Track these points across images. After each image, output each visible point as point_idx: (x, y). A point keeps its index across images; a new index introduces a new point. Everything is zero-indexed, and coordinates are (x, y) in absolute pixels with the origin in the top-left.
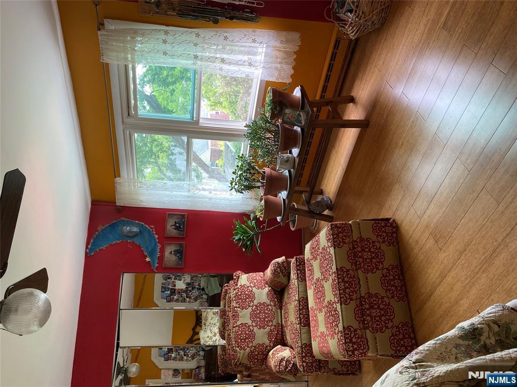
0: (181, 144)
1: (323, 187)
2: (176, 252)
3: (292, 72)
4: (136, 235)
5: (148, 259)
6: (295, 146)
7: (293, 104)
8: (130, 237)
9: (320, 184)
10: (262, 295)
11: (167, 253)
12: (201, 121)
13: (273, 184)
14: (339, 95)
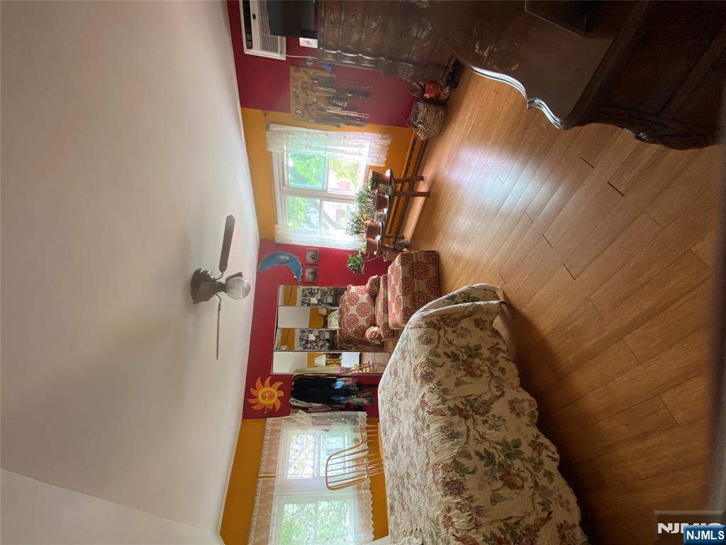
0: (315, 205)
1: (405, 235)
2: (313, 273)
3: (385, 159)
4: (288, 261)
5: (295, 277)
6: (385, 207)
7: (384, 181)
8: (284, 263)
9: (403, 232)
10: (364, 298)
11: (307, 274)
12: (329, 190)
13: (372, 231)
14: (416, 175)
